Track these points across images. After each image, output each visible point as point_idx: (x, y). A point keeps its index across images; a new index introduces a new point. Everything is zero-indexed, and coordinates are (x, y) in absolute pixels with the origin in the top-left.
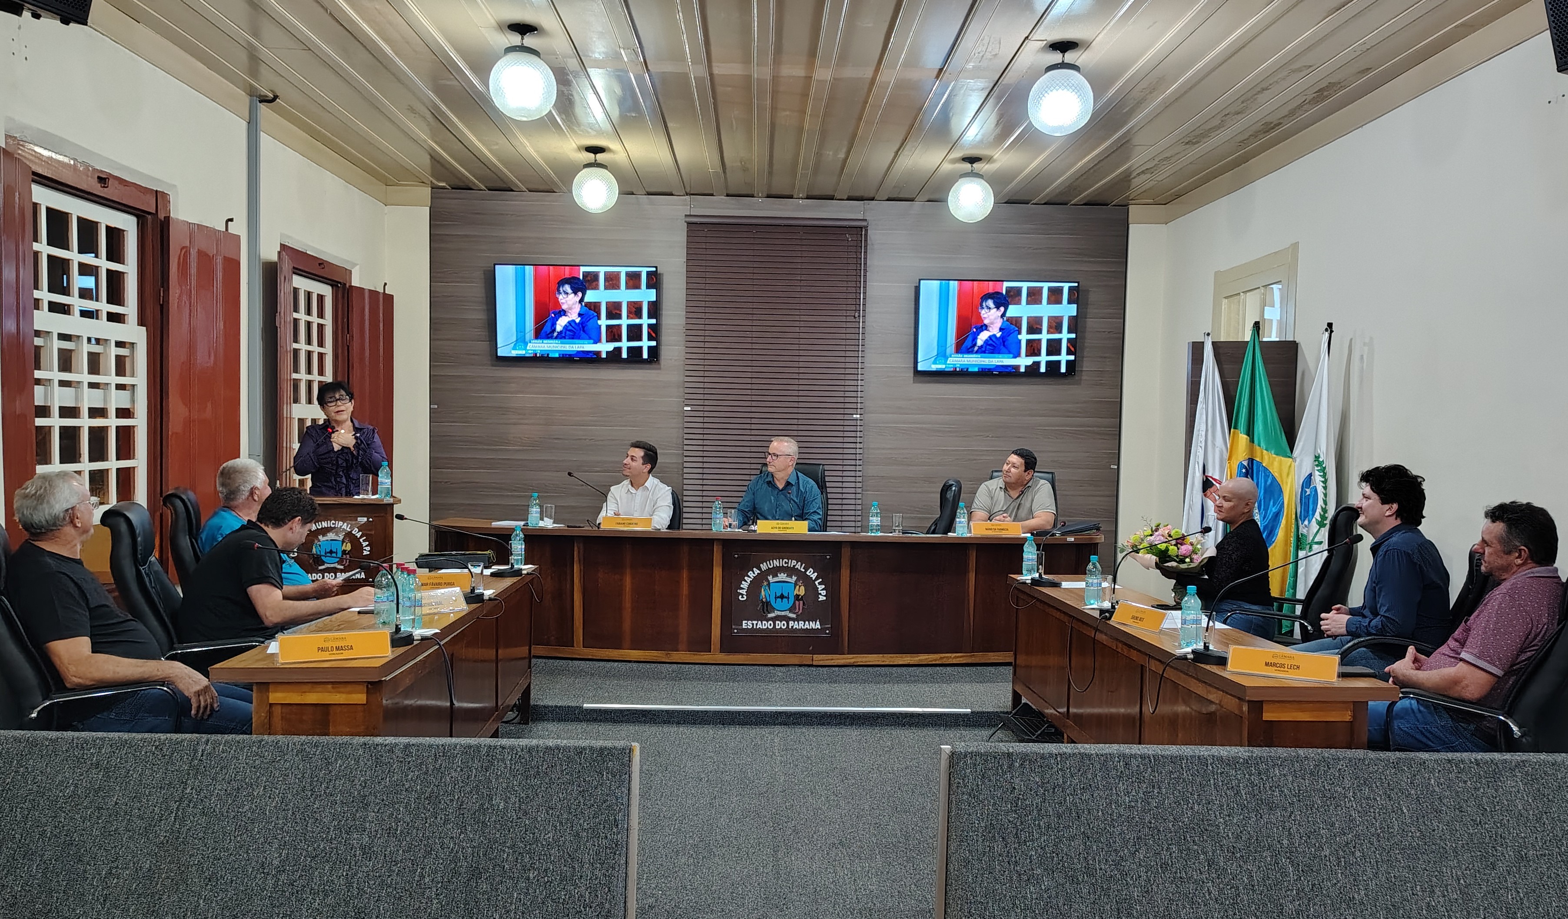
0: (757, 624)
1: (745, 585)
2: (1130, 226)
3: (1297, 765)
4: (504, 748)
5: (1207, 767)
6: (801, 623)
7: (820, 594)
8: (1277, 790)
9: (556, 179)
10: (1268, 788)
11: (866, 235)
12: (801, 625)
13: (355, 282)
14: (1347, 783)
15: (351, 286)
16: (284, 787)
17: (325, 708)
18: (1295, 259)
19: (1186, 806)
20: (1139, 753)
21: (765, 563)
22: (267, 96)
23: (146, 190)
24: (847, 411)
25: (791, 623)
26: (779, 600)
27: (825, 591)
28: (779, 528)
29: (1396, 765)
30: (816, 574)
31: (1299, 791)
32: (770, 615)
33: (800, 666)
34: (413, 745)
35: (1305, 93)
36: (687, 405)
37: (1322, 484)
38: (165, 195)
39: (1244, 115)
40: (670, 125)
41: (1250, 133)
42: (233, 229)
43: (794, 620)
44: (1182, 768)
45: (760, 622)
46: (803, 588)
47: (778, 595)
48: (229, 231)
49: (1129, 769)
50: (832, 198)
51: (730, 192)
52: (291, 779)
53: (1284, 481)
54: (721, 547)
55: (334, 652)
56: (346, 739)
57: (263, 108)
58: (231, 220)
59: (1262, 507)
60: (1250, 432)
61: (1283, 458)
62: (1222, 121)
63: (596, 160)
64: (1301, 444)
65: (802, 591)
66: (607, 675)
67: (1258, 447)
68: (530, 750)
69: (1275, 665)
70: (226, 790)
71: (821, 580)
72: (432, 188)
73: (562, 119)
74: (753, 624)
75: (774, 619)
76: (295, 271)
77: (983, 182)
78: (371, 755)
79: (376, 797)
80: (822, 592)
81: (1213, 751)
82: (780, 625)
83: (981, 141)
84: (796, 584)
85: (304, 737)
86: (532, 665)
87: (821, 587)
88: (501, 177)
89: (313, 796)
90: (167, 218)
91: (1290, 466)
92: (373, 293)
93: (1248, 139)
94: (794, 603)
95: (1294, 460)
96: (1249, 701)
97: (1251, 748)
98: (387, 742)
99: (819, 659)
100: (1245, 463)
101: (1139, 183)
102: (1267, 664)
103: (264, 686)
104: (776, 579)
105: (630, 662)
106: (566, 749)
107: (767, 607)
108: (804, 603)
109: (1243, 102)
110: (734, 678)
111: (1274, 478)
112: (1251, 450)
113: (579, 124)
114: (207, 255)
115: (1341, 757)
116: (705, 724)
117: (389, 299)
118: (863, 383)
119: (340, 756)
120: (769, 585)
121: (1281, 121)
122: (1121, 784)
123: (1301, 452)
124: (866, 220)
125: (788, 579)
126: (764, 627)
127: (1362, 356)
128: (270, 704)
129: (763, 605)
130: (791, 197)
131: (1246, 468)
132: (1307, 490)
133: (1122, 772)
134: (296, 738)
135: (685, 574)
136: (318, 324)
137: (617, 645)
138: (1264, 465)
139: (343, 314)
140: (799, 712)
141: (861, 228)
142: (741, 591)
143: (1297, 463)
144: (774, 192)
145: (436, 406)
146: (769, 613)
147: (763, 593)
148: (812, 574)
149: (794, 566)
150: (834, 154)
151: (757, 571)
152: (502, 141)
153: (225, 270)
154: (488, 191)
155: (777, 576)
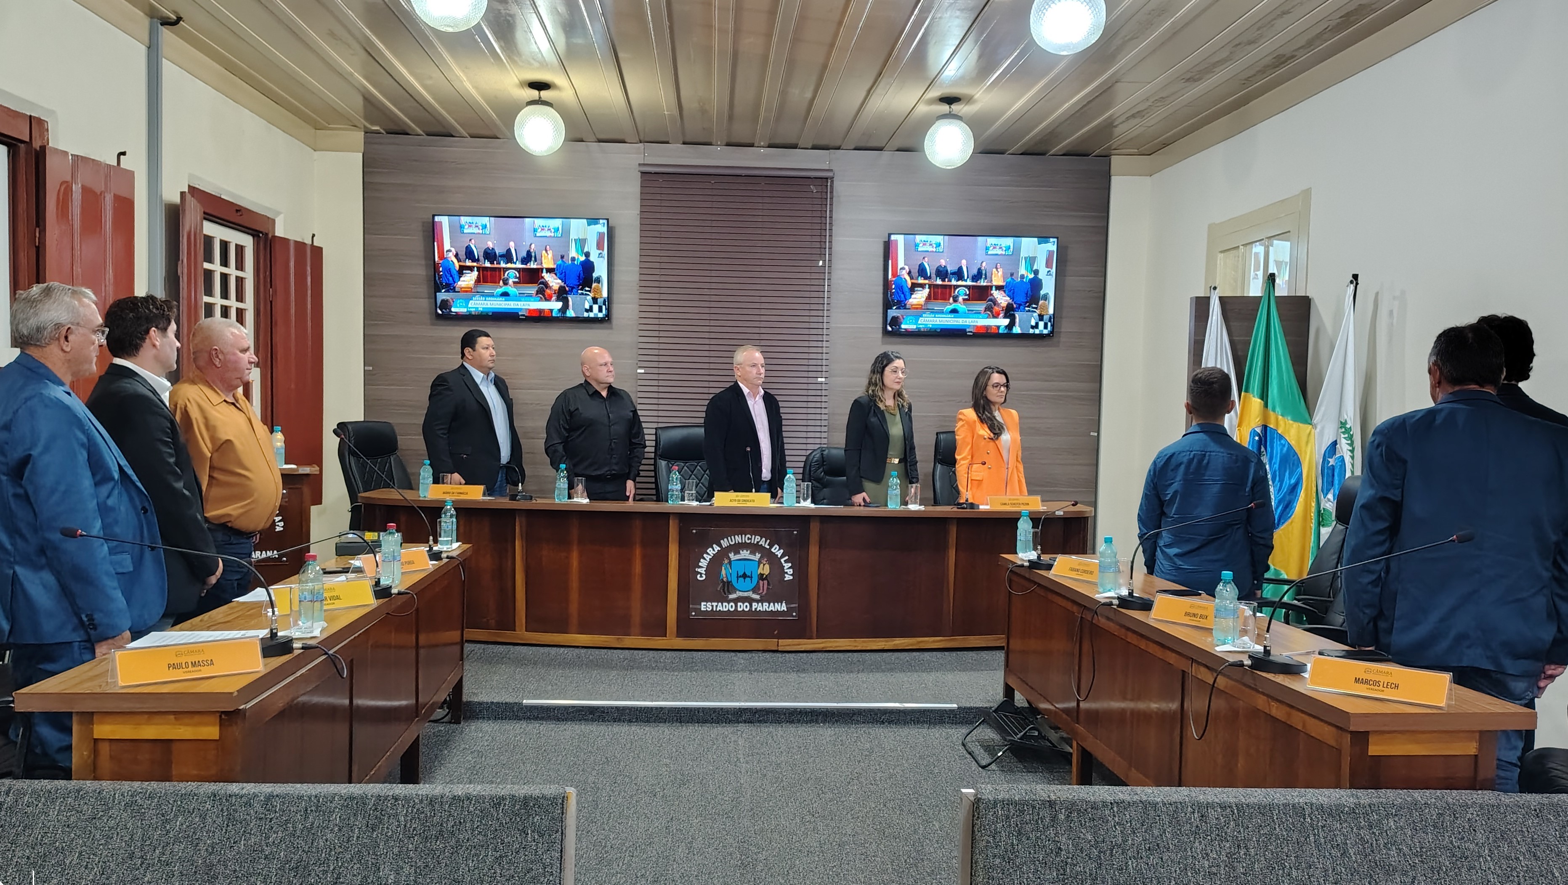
0: (717, 606)
1: (704, 563)
2: (1113, 178)
3: (1416, 814)
4: (396, 800)
5: (1304, 819)
6: (766, 605)
7: (787, 573)
8: (1394, 848)
9: (498, 122)
10: (1381, 846)
11: (832, 186)
12: (765, 607)
13: (279, 232)
14: (1480, 837)
15: (274, 237)
16: (105, 853)
17: (168, 743)
18: (1308, 208)
19: (1281, 872)
20: (1217, 800)
21: (725, 540)
22: (169, 18)
23: (16, 115)
24: (811, 374)
25: (755, 605)
26: (741, 579)
27: (791, 570)
28: (739, 501)
29: (1538, 813)
30: (782, 551)
31: (1421, 848)
32: (732, 596)
33: (764, 651)
34: (277, 796)
35: (1329, 18)
36: (641, 367)
37: (1349, 453)
38: (40, 122)
39: (1257, 45)
40: (621, 55)
41: (1258, 69)
42: (125, 162)
43: (757, 601)
44: (1273, 821)
45: (720, 604)
46: (767, 566)
47: (741, 574)
48: (122, 166)
49: (1206, 822)
50: (794, 146)
51: (688, 140)
52: (116, 842)
53: (1303, 449)
54: (677, 521)
55: (190, 668)
56: (192, 786)
57: (166, 33)
58: (124, 154)
59: (1277, 479)
60: (1264, 395)
61: (1301, 425)
62: (1231, 53)
63: (540, 98)
64: (1323, 409)
65: (766, 570)
66: (550, 664)
67: (1271, 413)
68: (432, 801)
69: (1367, 682)
70: (28, 858)
71: (787, 558)
72: (366, 133)
73: (501, 47)
74: (712, 606)
75: (736, 601)
76: (207, 217)
77: (963, 124)
78: (222, 810)
79: (226, 867)
80: (788, 571)
81: (1309, 796)
82: (743, 607)
83: (962, 78)
84: (759, 562)
85: (136, 784)
86: (465, 656)
87: (787, 566)
88: (437, 119)
89: (144, 866)
90: (43, 148)
91: (1310, 434)
92: (300, 245)
93: (1255, 75)
94: (758, 582)
95: (1315, 427)
96: (1352, 732)
97: (1354, 791)
98: (244, 791)
99: (786, 643)
100: (1259, 430)
101: (1124, 131)
102: (1357, 680)
103: (88, 717)
104: (738, 557)
105: (577, 647)
106: (480, 799)
107: (728, 587)
108: (768, 584)
109: (1258, 29)
110: (690, 667)
111: (1290, 447)
112: (1265, 416)
113: (519, 54)
114: (95, 193)
115: (1469, 803)
116: (660, 722)
117: (317, 252)
118: (828, 344)
119: (181, 811)
120: (730, 563)
121: (1294, 53)
122: (1197, 844)
123: (1323, 416)
124: (832, 170)
125: (752, 557)
126: (725, 610)
127: (1391, 312)
128: (95, 739)
129: (724, 585)
130: (752, 145)
131: (1259, 435)
132: (1330, 460)
133: (1197, 827)
134: (126, 786)
135: (638, 552)
136: (237, 277)
137: (563, 629)
138: (1279, 432)
139: (265, 267)
140: (765, 709)
141: (827, 178)
142: (699, 570)
143: (1318, 430)
144: (734, 140)
145: (371, 368)
146: (730, 594)
147: (723, 572)
148: (777, 551)
149: (758, 542)
150: (799, 93)
151: (717, 548)
152: (436, 74)
153: (115, 209)
154: (426, 137)
155: (739, 553)
